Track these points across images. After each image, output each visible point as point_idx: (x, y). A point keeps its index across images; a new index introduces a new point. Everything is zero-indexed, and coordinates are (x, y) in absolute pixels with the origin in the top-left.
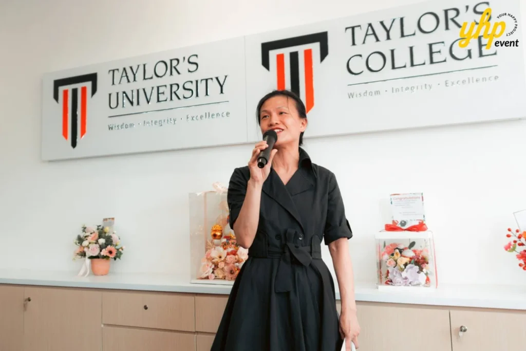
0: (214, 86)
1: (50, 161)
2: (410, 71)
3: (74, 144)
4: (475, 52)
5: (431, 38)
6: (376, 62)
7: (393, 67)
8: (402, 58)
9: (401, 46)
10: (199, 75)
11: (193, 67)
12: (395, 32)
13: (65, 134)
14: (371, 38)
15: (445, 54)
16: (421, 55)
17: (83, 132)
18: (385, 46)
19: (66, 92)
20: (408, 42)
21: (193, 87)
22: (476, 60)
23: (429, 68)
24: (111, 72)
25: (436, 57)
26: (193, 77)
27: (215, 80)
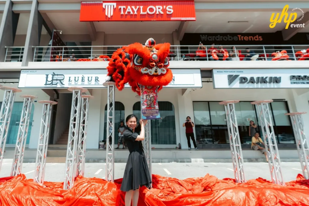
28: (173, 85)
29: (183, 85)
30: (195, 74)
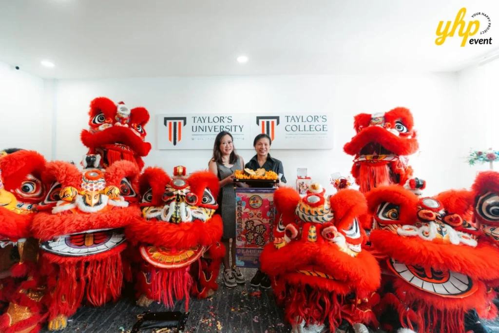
0: (238, 129)
1: (160, 150)
2: (304, 132)
3: (175, 143)
4: (322, 129)
5: (310, 124)
6: (294, 128)
7: (299, 130)
8: (302, 128)
9: (302, 125)
10: (232, 124)
11: (230, 121)
12: (300, 120)
13: (170, 139)
14: (293, 121)
15: (314, 129)
16: (307, 128)
17: (180, 139)
18: (297, 124)
19: (170, 123)
20: (304, 124)
21: (230, 128)
22: (322, 132)
23: (309, 132)
24: (193, 118)
25: (311, 129)
26: (230, 124)
27: (238, 126)
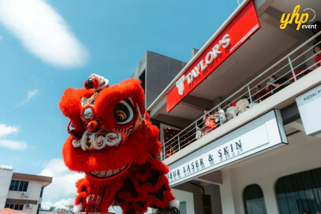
28: (241, 154)
29: (253, 149)
30: (266, 123)
